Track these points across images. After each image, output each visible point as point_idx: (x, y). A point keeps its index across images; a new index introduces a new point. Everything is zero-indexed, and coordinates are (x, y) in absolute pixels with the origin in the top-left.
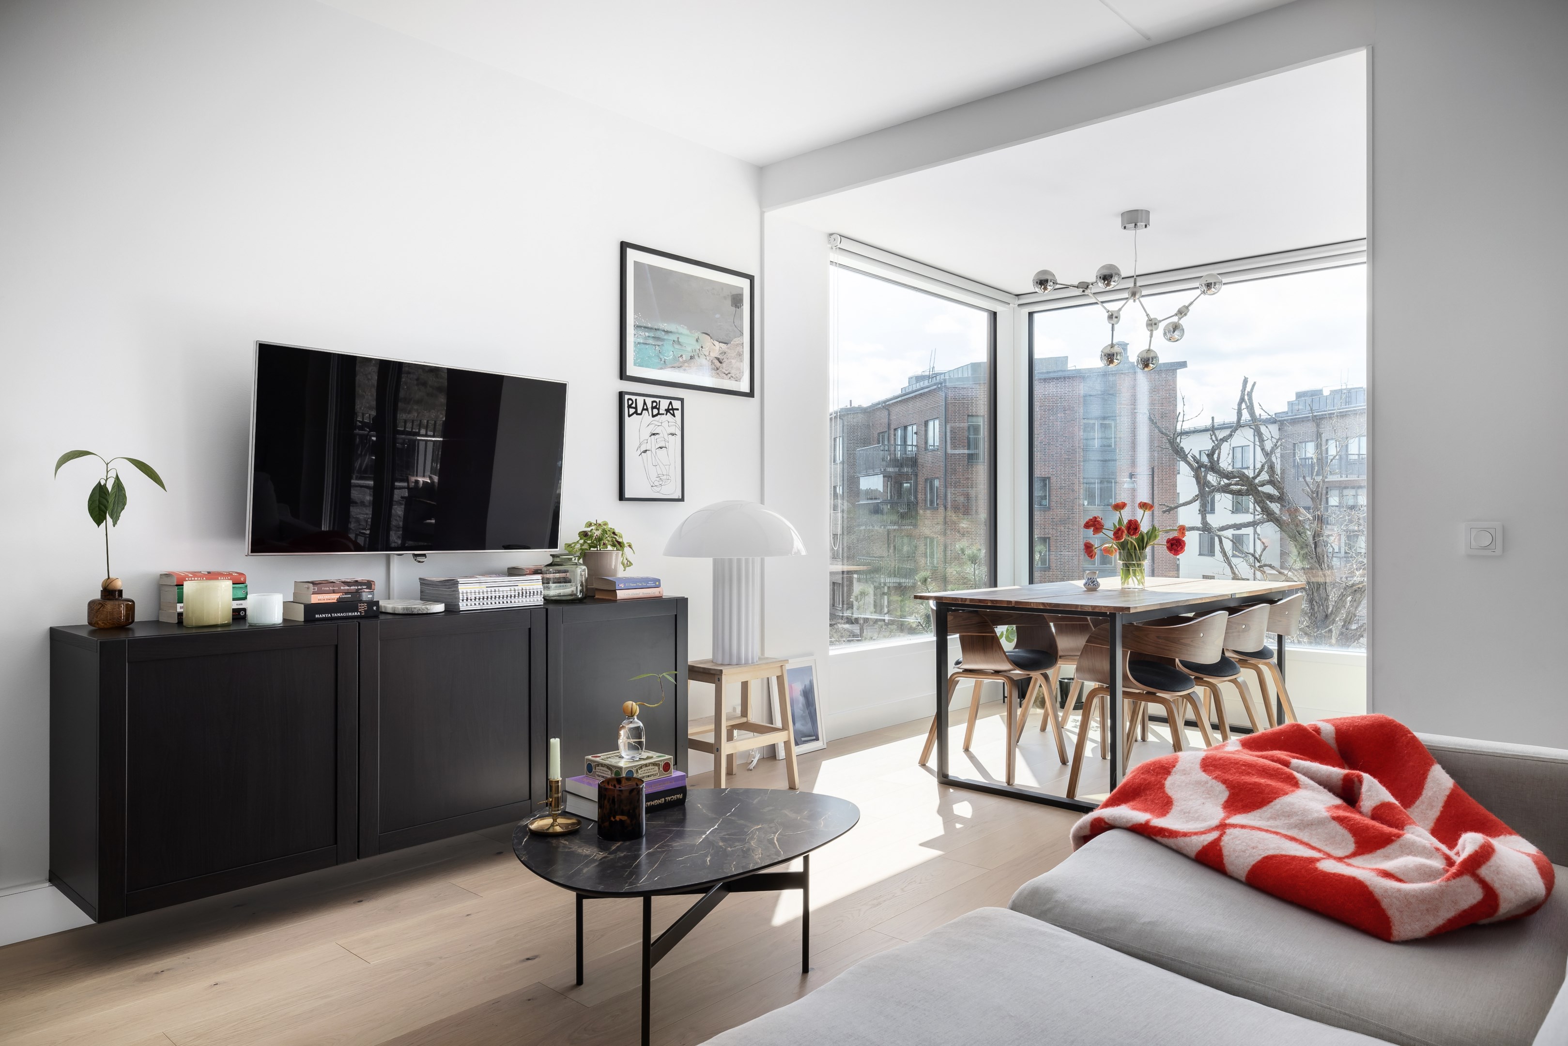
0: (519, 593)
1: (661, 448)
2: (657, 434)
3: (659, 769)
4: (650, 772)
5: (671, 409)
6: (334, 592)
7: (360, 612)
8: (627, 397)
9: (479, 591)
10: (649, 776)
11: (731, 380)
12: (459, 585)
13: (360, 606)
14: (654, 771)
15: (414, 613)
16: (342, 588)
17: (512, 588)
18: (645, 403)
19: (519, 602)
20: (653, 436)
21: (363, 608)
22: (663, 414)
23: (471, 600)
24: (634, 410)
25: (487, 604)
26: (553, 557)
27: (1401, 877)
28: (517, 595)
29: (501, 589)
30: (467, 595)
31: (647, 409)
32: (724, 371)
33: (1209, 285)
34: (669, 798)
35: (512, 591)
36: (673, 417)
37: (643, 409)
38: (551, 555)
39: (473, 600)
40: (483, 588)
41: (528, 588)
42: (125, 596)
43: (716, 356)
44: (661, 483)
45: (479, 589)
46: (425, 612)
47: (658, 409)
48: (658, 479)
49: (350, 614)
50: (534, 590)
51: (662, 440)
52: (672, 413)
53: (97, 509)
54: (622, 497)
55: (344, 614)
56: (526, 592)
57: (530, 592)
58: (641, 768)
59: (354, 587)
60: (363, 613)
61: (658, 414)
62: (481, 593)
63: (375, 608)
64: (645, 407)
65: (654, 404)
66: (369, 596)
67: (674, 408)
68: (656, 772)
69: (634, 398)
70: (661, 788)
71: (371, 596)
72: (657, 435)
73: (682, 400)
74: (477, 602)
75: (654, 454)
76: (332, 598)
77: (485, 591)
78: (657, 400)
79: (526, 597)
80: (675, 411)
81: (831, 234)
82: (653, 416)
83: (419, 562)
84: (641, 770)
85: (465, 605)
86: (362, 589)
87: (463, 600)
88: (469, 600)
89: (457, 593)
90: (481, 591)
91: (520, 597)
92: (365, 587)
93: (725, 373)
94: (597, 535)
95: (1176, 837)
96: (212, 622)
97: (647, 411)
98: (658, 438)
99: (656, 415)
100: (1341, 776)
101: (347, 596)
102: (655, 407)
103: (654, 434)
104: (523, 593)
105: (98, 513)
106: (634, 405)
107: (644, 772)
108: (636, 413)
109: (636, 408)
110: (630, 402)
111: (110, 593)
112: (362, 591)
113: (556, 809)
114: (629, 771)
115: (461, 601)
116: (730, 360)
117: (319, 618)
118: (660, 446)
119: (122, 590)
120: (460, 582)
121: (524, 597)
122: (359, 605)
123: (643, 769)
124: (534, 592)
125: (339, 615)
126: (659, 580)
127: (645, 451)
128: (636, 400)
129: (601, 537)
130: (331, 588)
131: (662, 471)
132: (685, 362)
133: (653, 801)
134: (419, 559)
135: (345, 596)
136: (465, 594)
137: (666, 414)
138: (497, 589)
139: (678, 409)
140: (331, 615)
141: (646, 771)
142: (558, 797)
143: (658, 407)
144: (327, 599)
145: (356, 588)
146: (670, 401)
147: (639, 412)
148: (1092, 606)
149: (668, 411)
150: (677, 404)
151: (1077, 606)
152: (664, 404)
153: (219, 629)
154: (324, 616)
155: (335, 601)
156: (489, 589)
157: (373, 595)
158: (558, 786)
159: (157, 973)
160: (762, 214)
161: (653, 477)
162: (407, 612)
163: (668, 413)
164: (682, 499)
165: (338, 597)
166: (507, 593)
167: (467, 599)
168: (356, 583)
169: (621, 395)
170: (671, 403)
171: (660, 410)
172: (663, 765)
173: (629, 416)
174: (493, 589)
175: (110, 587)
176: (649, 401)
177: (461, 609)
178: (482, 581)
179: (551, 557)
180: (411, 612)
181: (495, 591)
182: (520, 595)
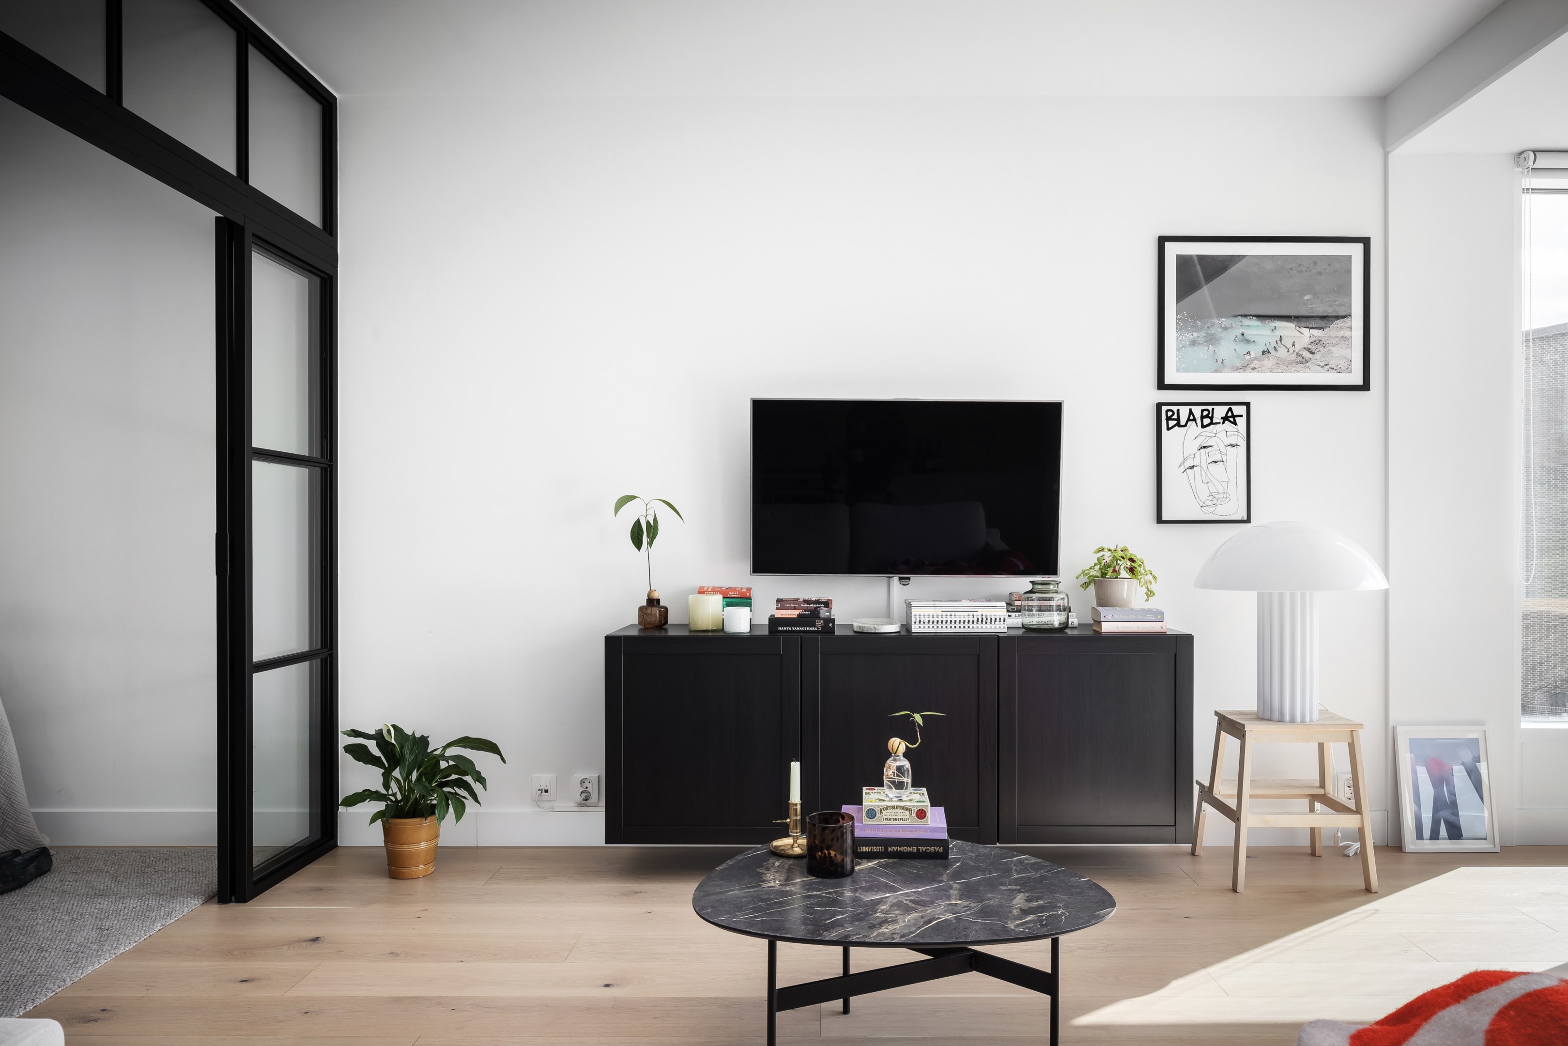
0: (978, 619)
1: (1215, 462)
2: (1210, 446)
3: (911, 814)
4: (898, 815)
5: (1230, 417)
6: (795, 608)
7: (817, 627)
8: (1164, 408)
9: (933, 614)
10: (896, 820)
11: (1330, 372)
12: (913, 608)
14: (904, 815)
16: (802, 605)
17: (971, 614)
18: (1191, 413)
19: (977, 628)
20: (1203, 449)
21: (819, 624)
22: (1219, 423)
23: (924, 623)
24: (1175, 422)
25: (942, 627)
26: (1033, 584)
28: (976, 621)
29: (957, 614)
30: (920, 618)
31: (1194, 420)
32: (1319, 363)
34: (924, 849)
35: (970, 617)
36: (1234, 425)
37: (1189, 420)
38: (1031, 582)
39: (926, 623)
40: (938, 611)
41: (988, 615)
42: (662, 604)
43: (1304, 346)
44: (1215, 502)
45: (933, 613)
46: (873, 631)
47: (1212, 418)
48: (1210, 498)
49: (808, 629)
50: (996, 617)
51: (1218, 453)
52: (1233, 420)
53: (636, 538)
54: (1160, 520)
55: (803, 629)
56: (987, 619)
57: (991, 619)
58: (887, 808)
59: (813, 605)
60: (820, 628)
61: (1212, 423)
62: (935, 617)
63: (831, 625)
64: (1192, 417)
65: (1205, 413)
66: (826, 614)
67: (1235, 414)
68: (907, 817)
69: (1175, 408)
70: (911, 835)
71: (828, 614)
72: (1209, 448)
73: (1248, 405)
74: (931, 625)
75: (1205, 469)
76: (793, 614)
77: (940, 614)
78: (1210, 408)
79: (986, 623)
80: (1237, 419)
81: (1521, 153)
82: (1203, 426)
83: (904, 585)
84: (886, 811)
85: (918, 627)
86: (820, 607)
87: (915, 623)
88: (922, 623)
89: (910, 615)
90: (935, 615)
91: (979, 623)
92: (823, 606)
93: (1319, 365)
94: (1106, 562)
96: (705, 628)
97: (1194, 422)
98: (1211, 451)
99: (1208, 425)
101: (806, 613)
102: (1207, 416)
103: (1205, 447)
104: (982, 619)
105: (637, 541)
106: (1175, 417)
107: (890, 814)
108: (1178, 424)
109: (1178, 419)
110: (1170, 414)
111: (653, 602)
112: (820, 609)
113: (795, 831)
114: (870, 809)
115: (913, 623)
116: (1328, 349)
117: (781, 630)
118: (1213, 460)
119: (659, 599)
120: (912, 605)
121: (988, 623)
122: (817, 621)
123: (889, 811)
124: (996, 619)
125: (798, 628)
126: (1162, 614)
127: (1192, 467)
128: (1178, 411)
129: (1109, 564)
130: (792, 605)
131: (1215, 487)
132: (1254, 360)
133: (900, 847)
134: (906, 582)
136: (917, 617)
137: (1223, 423)
138: (953, 613)
139: (1241, 416)
140: (792, 629)
141: (892, 814)
142: (797, 820)
143: (1210, 415)
144: (788, 615)
145: (815, 606)
146: (1228, 407)
147: (1183, 422)
149: (1225, 419)
150: (1237, 410)
152: (1220, 412)
153: (710, 634)
154: (785, 628)
155: (796, 616)
156: (944, 614)
157: (830, 613)
158: (796, 809)
159: (637, 892)
160: (1386, 156)
161: (1204, 495)
163: (1226, 422)
164: (1248, 521)
165: (798, 613)
166: (965, 618)
167: (920, 622)
168: (817, 602)
169: (1159, 406)
170: (1230, 409)
171: (1214, 419)
172: (916, 811)
173: (1168, 429)
174: (949, 614)
175: (651, 598)
176: (1197, 410)
178: (937, 605)
179: (1031, 584)
180: (861, 631)
181: (951, 616)
182: (980, 621)
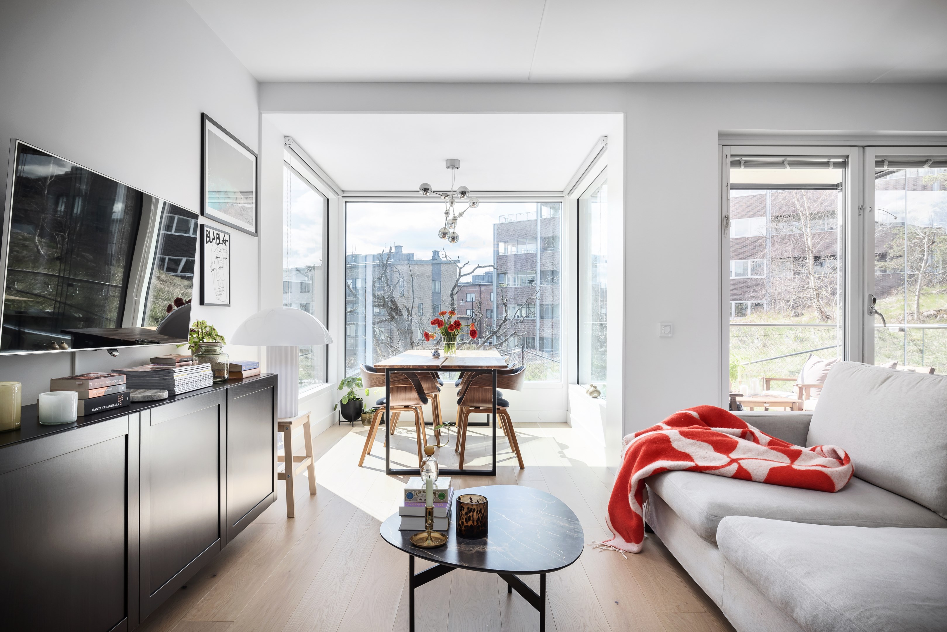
1: (220, 268)
2: (219, 257)
6: (102, 386)
8: (206, 229)
11: (247, 223)
12: (174, 373)
13: (119, 397)
15: (154, 400)
16: (107, 382)
17: (199, 374)
18: (214, 235)
19: (202, 385)
20: (217, 259)
22: (221, 243)
24: (209, 239)
25: (188, 388)
27: (827, 466)
29: (194, 375)
30: (178, 382)
32: (245, 217)
33: (474, 203)
35: (199, 377)
36: (225, 246)
37: (213, 239)
40: (185, 374)
44: (220, 293)
48: (218, 290)
49: (113, 405)
51: (221, 262)
52: (225, 243)
54: (201, 302)
55: (110, 406)
60: (120, 403)
61: (219, 243)
63: (127, 398)
64: (214, 237)
65: (218, 236)
66: (122, 388)
73: (229, 235)
74: (183, 387)
75: (217, 272)
77: (186, 377)
78: (219, 233)
81: (286, 137)
82: (217, 244)
83: (114, 356)
85: (178, 390)
86: (119, 382)
88: (179, 386)
89: (173, 380)
92: (120, 380)
93: (245, 219)
95: (719, 469)
97: (214, 241)
98: (219, 260)
100: (741, 432)
102: (218, 238)
103: (217, 257)
108: (210, 241)
109: (210, 237)
110: (208, 233)
115: (176, 387)
117: (94, 412)
118: (220, 266)
120: (175, 371)
121: (205, 381)
122: (116, 397)
125: (105, 407)
127: (214, 269)
128: (210, 231)
130: (100, 383)
131: (220, 284)
134: (114, 353)
135: (109, 389)
137: (223, 244)
139: (227, 241)
140: (101, 408)
145: (115, 381)
146: (224, 234)
148: (487, 366)
149: (223, 241)
150: (227, 237)
151: (478, 367)
152: (222, 237)
154: (97, 409)
160: (260, 114)
162: (147, 400)
164: (230, 305)
166: (197, 378)
169: (202, 227)
171: (220, 241)
173: (207, 243)
177: (176, 394)
178: (184, 370)
